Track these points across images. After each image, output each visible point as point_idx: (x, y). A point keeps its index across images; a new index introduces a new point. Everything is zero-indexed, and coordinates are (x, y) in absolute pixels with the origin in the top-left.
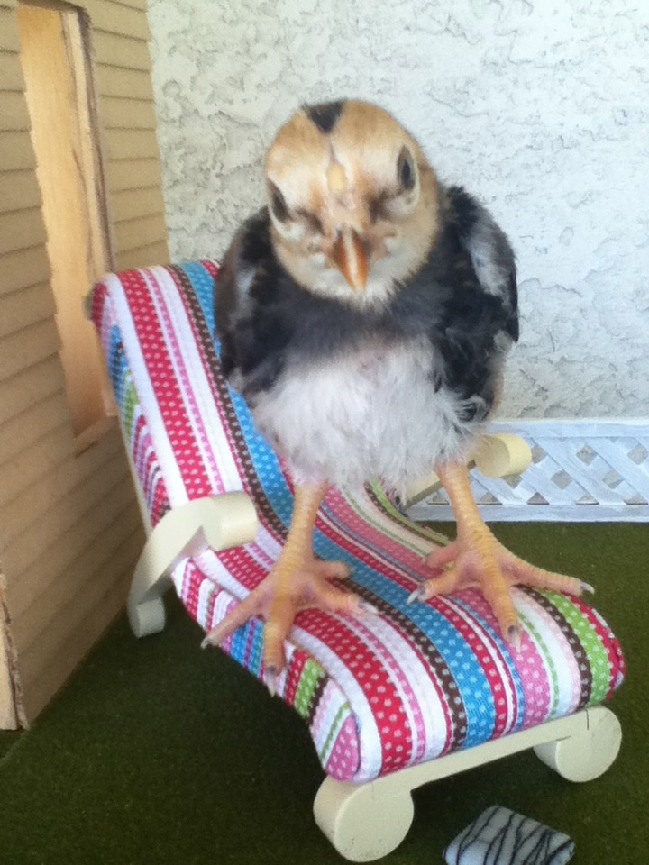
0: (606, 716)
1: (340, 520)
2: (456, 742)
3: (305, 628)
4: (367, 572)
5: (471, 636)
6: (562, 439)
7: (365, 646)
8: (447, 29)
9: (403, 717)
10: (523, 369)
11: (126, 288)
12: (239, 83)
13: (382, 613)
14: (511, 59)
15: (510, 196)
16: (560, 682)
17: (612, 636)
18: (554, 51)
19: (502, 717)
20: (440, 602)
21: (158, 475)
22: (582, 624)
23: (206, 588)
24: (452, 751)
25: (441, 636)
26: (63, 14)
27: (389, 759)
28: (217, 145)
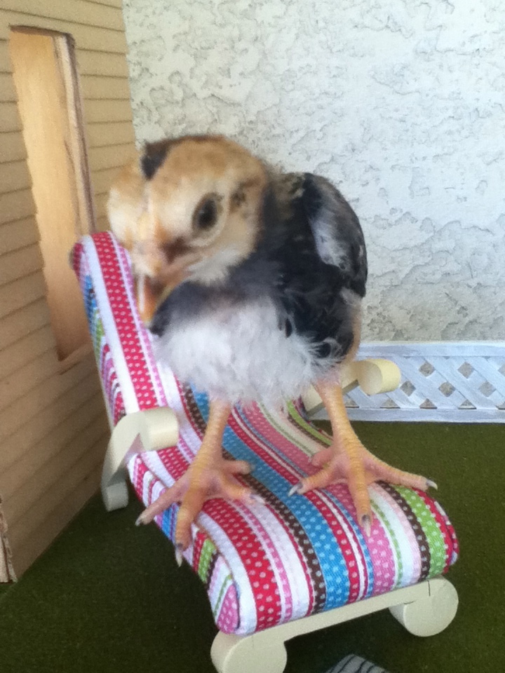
0: (444, 586)
1: (254, 425)
2: (318, 605)
3: (209, 514)
4: (264, 468)
5: (334, 523)
6: (447, 358)
7: (250, 530)
8: (387, 27)
9: (274, 586)
10: (447, 292)
11: (97, 247)
12: (227, 72)
13: (268, 503)
14: (438, 49)
15: (437, 156)
16: (403, 560)
17: (448, 523)
18: (471, 42)
19: (355, 586)
20: (315, 495)
21: (118, 390)
22: (424, 513)
23: (148, 477)
24: (314, 613)
25: (310, 522)
26: (56, 38)
27: (262, 619)
28: (210, 120)
